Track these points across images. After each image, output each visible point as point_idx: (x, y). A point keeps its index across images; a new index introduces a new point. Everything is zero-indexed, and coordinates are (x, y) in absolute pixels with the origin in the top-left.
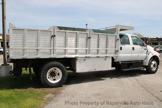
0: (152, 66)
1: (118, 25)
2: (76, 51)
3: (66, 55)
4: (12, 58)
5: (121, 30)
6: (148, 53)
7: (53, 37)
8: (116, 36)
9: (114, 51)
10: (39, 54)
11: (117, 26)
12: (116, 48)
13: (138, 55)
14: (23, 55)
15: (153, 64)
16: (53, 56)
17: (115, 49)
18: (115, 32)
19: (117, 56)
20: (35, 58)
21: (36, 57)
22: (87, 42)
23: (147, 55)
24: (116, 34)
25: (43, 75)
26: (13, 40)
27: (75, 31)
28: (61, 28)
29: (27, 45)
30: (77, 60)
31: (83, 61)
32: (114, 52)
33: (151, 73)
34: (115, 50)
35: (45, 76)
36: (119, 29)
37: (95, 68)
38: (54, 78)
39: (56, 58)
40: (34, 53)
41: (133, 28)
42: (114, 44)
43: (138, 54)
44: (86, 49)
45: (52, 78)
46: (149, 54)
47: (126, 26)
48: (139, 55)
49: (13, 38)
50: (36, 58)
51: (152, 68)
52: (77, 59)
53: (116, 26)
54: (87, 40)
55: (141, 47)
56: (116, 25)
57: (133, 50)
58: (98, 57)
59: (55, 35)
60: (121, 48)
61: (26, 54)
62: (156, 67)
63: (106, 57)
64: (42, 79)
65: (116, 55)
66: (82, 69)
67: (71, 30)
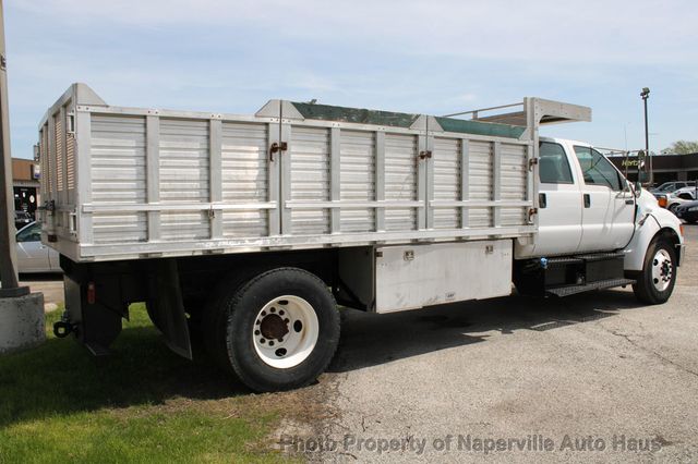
0: (656, 272)
1: (532, 99)
2: (374, 217)
3: (333, 234)
4: (90, 259)
5: (546, 120)
6: (639, 219)
7: (277, 153)
8: (525, 146)
9: (521, 210)
10: (217, 235)
11: (528, 101)
12: (525, 199)
13: (605, 229)
14: (140, 241)
15: (660, 265)
16: (276, 241)
17: (525, 204)
18: (524, 129)
19: (532, 234)
20: (196, 254)
21: (203, 251)
22: (416, 174)
23: (638, 226)
24: (525, 139)
25: (238, 332)
26: (94, 166)
27: (367, 122)
28: (309, 110)
29: (162, 190)
30: (378, 259)
31: (402, 261)
32: (520, 216)
33: (654, 301)
34: (525, 208)
35: (244, 338)
36: (538, 118)
37: (451, 291)
38: (278, 345)
39: (294, 248)
40: (192, 228)
41: (589, 111)
42: (519, 181)
43: (604, 223)
44: (415, 204)
45: (271, 344)
46: (642, 223)
47: (562, 104)
48: (609, 225)
49: (94, 156)
50: (201, 254)
51: (656, 281)
52: (378, 250)
53: (525, 104)
54: (416, 166)
55: (615, 194)
56: (525, 99)
57: (586, 206)
58: (460, 240)
59: (285, 144)
60: (543, 200)
61: (157, 238)
62: (670, 276)
63: (493, 238)
64: (231, 354)
65: (528, 230)
66: (398, 295)
67: (350, 120)
